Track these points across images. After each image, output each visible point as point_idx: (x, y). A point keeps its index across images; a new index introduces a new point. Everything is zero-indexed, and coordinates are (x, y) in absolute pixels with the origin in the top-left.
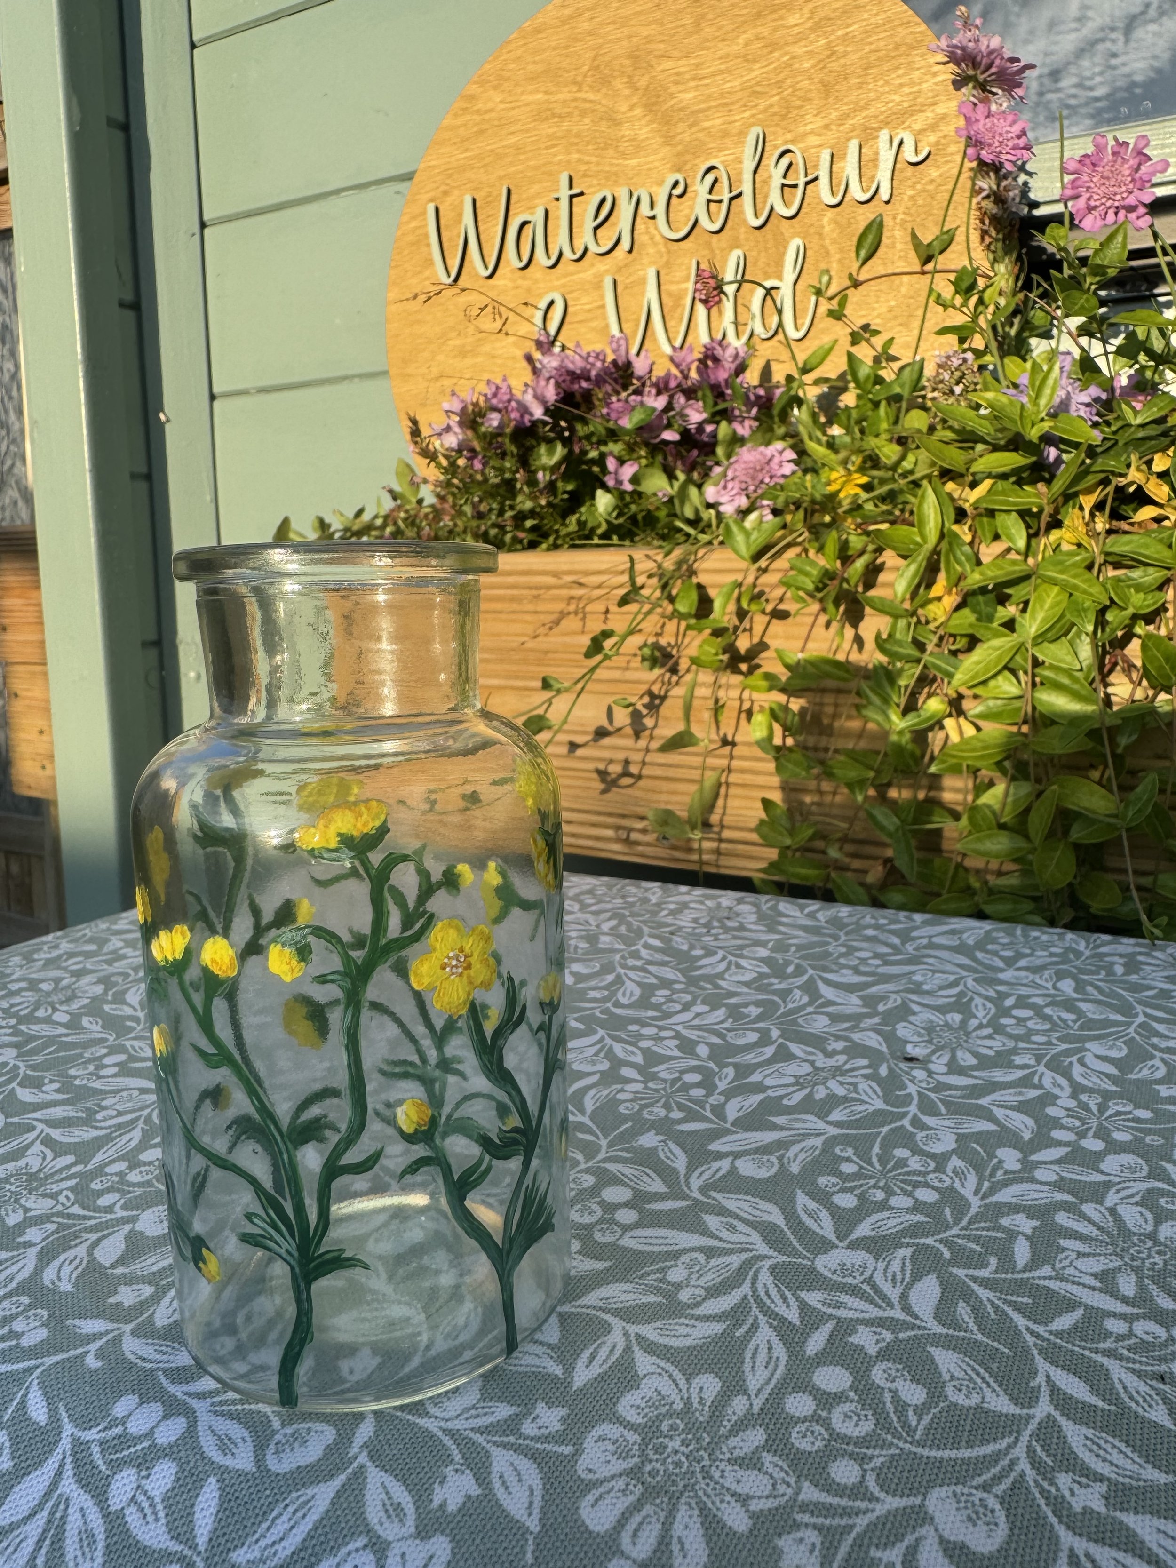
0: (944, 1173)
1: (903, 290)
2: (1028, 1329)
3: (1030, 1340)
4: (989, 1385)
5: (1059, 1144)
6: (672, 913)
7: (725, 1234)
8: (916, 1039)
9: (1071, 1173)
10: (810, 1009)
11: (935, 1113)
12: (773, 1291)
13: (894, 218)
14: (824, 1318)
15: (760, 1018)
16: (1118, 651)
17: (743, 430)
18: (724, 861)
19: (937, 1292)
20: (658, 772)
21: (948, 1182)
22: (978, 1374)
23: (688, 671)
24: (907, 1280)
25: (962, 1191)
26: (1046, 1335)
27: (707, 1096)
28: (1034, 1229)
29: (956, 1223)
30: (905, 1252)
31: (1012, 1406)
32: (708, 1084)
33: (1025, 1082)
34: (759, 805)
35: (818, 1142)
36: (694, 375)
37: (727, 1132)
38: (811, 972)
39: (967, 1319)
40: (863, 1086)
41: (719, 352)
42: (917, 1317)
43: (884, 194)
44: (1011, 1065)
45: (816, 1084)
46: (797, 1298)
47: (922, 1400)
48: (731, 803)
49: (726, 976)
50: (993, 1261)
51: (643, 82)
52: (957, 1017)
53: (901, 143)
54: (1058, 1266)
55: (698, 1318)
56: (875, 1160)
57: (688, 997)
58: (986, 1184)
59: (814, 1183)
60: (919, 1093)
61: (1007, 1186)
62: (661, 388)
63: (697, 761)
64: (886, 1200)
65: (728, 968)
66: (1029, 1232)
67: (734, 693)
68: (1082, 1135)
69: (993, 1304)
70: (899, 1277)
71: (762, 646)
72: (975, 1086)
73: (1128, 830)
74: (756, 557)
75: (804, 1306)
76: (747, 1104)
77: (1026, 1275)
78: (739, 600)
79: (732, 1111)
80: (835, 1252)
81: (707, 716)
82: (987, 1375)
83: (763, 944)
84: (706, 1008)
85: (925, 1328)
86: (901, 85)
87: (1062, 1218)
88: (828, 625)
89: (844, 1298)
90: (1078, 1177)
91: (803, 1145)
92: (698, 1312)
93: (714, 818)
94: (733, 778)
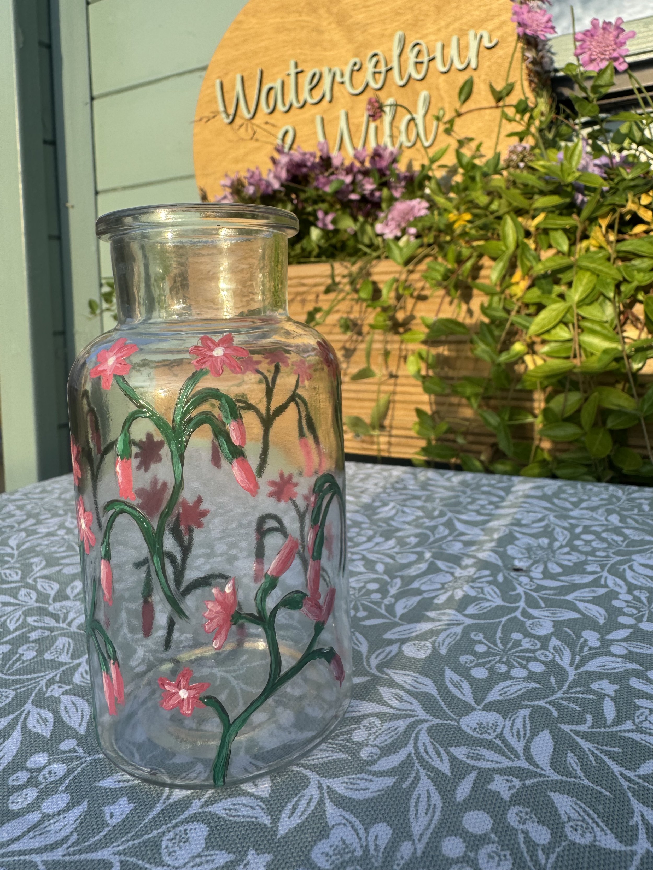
0: (547, 650)
1: (487, 117)
2: (621, 774)
3: (625, 784)
4: (598, 826)
5: (625, 626)
6: (362, 480)
7: (395, 703)
8: (520, 556)
9: (636, 648)
10: (450, 538)
11: (537, 607)
12: (430, 749)
13: (479, 77)
14: (468, 769)
15: (417, 545)
16: (629, 311)
17: (397, 194)
18: (393, 449)
19: (551, 744)
20: (352, 395)
21: (551, 657)
22: (589, 815)
23: (368, 333)
24: (528, 735)
25: (561, 663)
26: (636, 779)
27: (383, 598)
28: (616, 691)
29: (560, 689)
30: (525, 712)
31: (619, 844)
32: (383, 590)
33: (596, 583)
34: (414, 413)
35: (459, 630)
36: (367, 164)
37: (395, 625)
38: (449, 514)
39: (575, 767)
40: (487, 589)
41: (381, 152)
42: (537, 766)
43: (473, 65)
44: (584, 572)
45: (456, 588)
46: (448, 753)
47: (548, 840)
48: (397, 413)
49: (396, 518)
50: (589, 718)
51: (335, 10)
52: (545, 541)
53: (481, 37)
54: (637, 721)
55: (375, 774)
56: (498, 641)
57: (370, 533)
58: (578, 658)
59: (457, 660)
60: (526, 593)
61: (592, 658)
62: (349, 170)
63: (375, 388)
64: (508, 672)
65: (397, 513)
66: (612, 694)
67: (396, 346)
68: (639, 619)
69: (593, 753)
70: (522, 733)
71: (411, 317)
72: (562, 587)
73: (645, 418)
74: (407, 263)
75: (453, 760)
76: (409, 603)
77: (614, 729)
78: (397, 289)
79: (400, 609)
80: (475, 713)
81: (380, 359)
82: (595, 816)
83: (418, 498)
84: (381, 539)
85: (545, 776)
86: (480, 6)
87: (635, 683)
88: (451, 303)
89: (484, 752)
90: (641, 651)
91: (448, 632)
92: (375, 768)
93: (387, 422)
94: (397, 398)
